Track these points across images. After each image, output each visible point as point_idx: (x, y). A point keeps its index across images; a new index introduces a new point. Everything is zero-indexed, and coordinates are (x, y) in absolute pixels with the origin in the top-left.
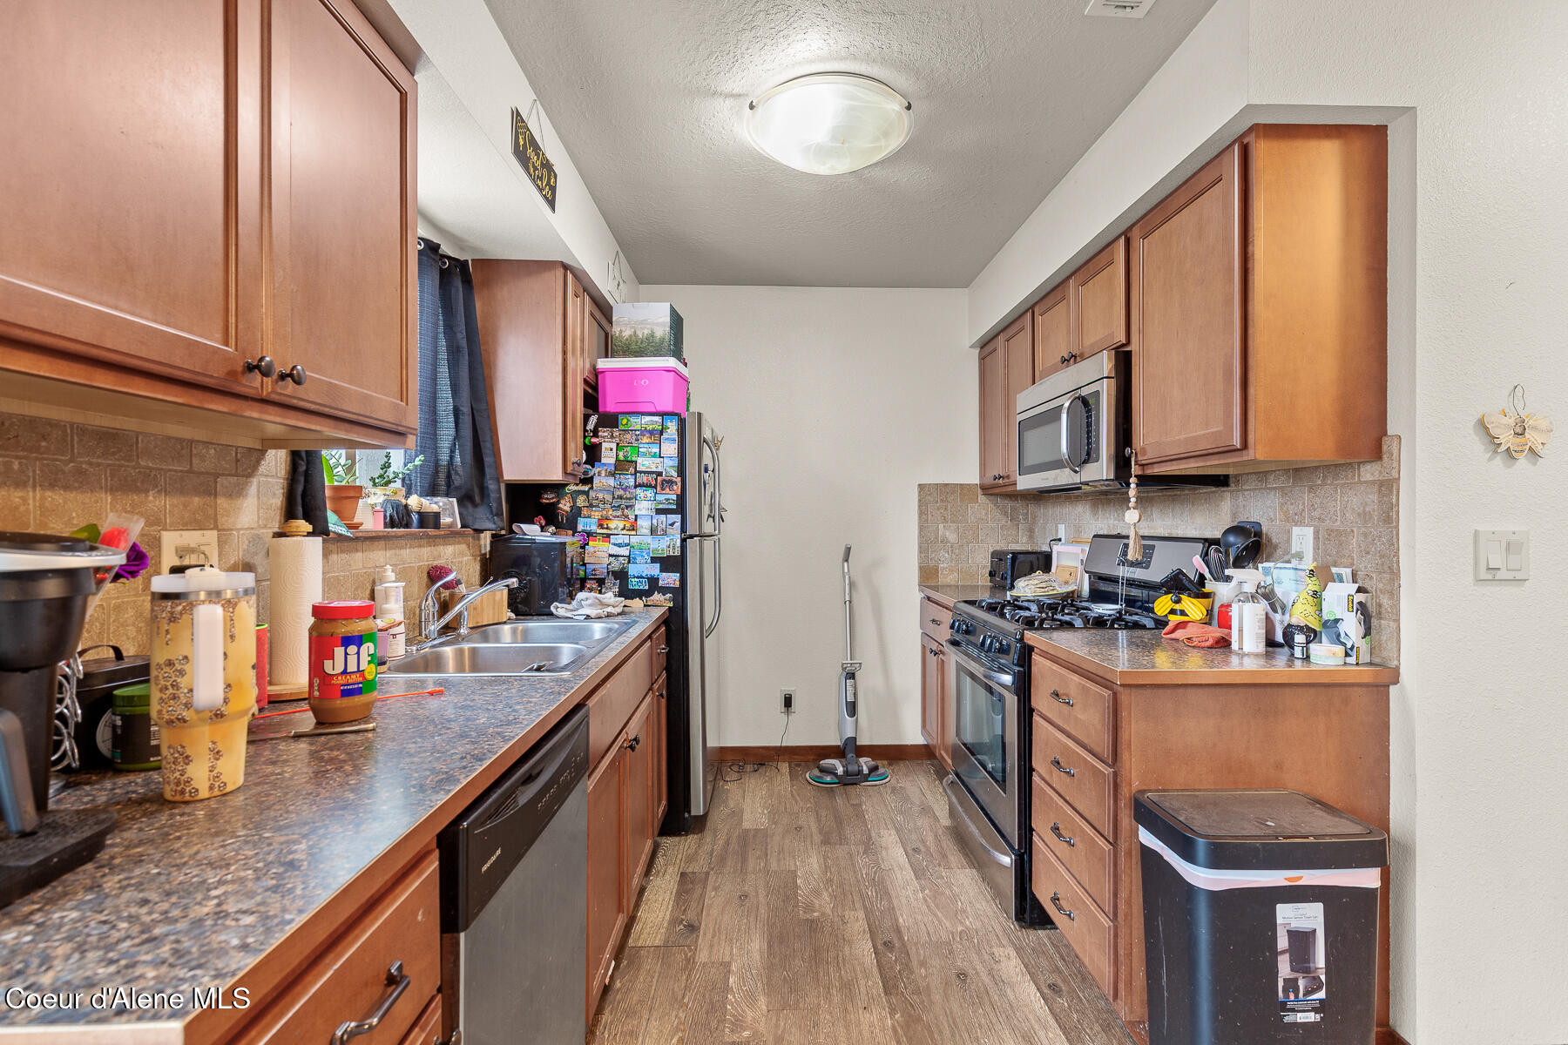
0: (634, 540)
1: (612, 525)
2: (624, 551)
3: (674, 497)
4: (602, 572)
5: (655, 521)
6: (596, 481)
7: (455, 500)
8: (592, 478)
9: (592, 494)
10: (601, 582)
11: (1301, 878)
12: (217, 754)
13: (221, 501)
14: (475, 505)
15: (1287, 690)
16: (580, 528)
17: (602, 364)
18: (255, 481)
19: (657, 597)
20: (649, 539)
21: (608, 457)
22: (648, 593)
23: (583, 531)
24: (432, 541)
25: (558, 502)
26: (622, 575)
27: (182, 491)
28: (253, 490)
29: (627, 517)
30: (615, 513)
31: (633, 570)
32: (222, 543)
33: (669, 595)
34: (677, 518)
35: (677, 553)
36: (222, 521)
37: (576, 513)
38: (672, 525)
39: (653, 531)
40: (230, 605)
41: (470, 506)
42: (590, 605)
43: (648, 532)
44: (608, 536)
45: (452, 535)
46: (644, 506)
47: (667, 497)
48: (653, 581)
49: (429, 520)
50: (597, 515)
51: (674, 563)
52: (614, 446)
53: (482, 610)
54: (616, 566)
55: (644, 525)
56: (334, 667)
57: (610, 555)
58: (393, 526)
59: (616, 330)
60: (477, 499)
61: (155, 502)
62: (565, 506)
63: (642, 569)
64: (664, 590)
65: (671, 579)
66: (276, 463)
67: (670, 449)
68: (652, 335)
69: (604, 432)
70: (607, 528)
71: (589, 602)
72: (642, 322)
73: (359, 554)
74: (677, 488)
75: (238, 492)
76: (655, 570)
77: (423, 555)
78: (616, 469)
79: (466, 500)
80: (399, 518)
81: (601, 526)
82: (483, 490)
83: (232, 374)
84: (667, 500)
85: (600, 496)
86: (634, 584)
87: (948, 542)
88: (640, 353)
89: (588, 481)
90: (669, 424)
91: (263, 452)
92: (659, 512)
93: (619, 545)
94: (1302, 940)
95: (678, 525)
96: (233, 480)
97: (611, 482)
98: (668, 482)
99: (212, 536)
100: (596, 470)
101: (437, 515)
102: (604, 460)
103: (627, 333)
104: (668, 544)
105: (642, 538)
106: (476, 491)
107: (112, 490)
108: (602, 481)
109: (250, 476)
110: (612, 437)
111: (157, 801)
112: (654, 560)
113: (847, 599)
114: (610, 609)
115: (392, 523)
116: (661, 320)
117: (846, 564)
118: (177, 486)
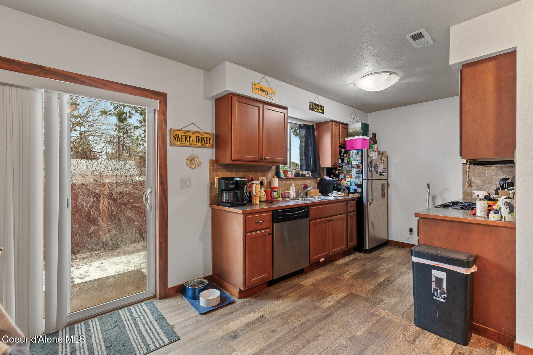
0: (351, 180)
1: (347, 177)
2: (349, 183)
3: (360, 170)
4: (344, 187)
5: (356, 176)
6: (343, 167)
7: (310, 172)
8: (342, 166)
9: (343, 170)
10: (344, 190)
11: (439, 265)
12: (256, 200)
13: (267, 173)
14: (315, 173)
15: (474, 225)
16: (340, 177)
17: (346, 139)
18: (271, 170)
19: (356, 194)
20: (355, 180)
21: (346, 161)
22: (354, 193)
23: (341, 178)
24: (304, 179)
25: (336, 172)
26: (348, 188)
27: (262, 172)
28: (271, 172)
29: (350, 175)
30: (347, 174)
31: (351, 187)
32: (266, 179)
33: (359, 194)
34: (361, 175)
35: (361, 184)
36: (267, 176)
37: (339, 174)
38: (360, 177)
39: (355, 178)
40: (257, 185)
41: (314, 173)
42: (335, 194)
43: (354, 178)
44: (346, 179)
45: (309, 178)
46: (353, 172)
47: (359, 170)
48: (355, 190)
49: (304, 176)
50: (343, 174)
51: (360, 186)
52: (347, 158)
53: (313, 193)
54: (347, 186)
55: (353, 177)
56: (272, 195)
57: (346, 184)
58: (296, 177)
59: (349, 131)
60: (315, 171)
61: (259, 174)
62: (337, 172)
63: (353, 187)
64: (358, 193)
65: (359, 190)
66: (274, 167)
67: (360, 158)
68: (357, 131)
69: (345, 155)
70: (346, 177)
71: (335, 193)
72: (354, 128)
73: (288, 181)
74: (361, 168)
75: (269, 172)
76: (356, 187)
77: (302, 182)
78: (347, 164)
79: (312, 172)
80: (297, 175)
81: (344, 177)
82: (316, 169)
83: (259, 160)
84: (359, 171)
85: (344, 170)
86: (351, 191)
87: (476, 183)
88: (354, 136)
89: (342, 167)
90: (359, 152)
91: (272, 166)
92: (357, 173)
93: (348, 181)
94: (439, 281)
95: (361, 177)
96: (268, 170)
97: (346, 167)
98: (359, 166)
99: (265, 178)
100: (343, 164)
101: (305, 175)
102: (345, 162)
103: (351, 131)
104: (359, 182)
105: (353, 180)
106: (315, 169)
107: (254, 172)
108: (345, 167)
109: (270, 170)
110: (347, 156)
111: (252, 204)
112: (356, 185)
113: (427, 200)
114: (340, 195)
115: (296, 176)
116: (359, 127)
117: (428, 189)
118: (261, 172)
